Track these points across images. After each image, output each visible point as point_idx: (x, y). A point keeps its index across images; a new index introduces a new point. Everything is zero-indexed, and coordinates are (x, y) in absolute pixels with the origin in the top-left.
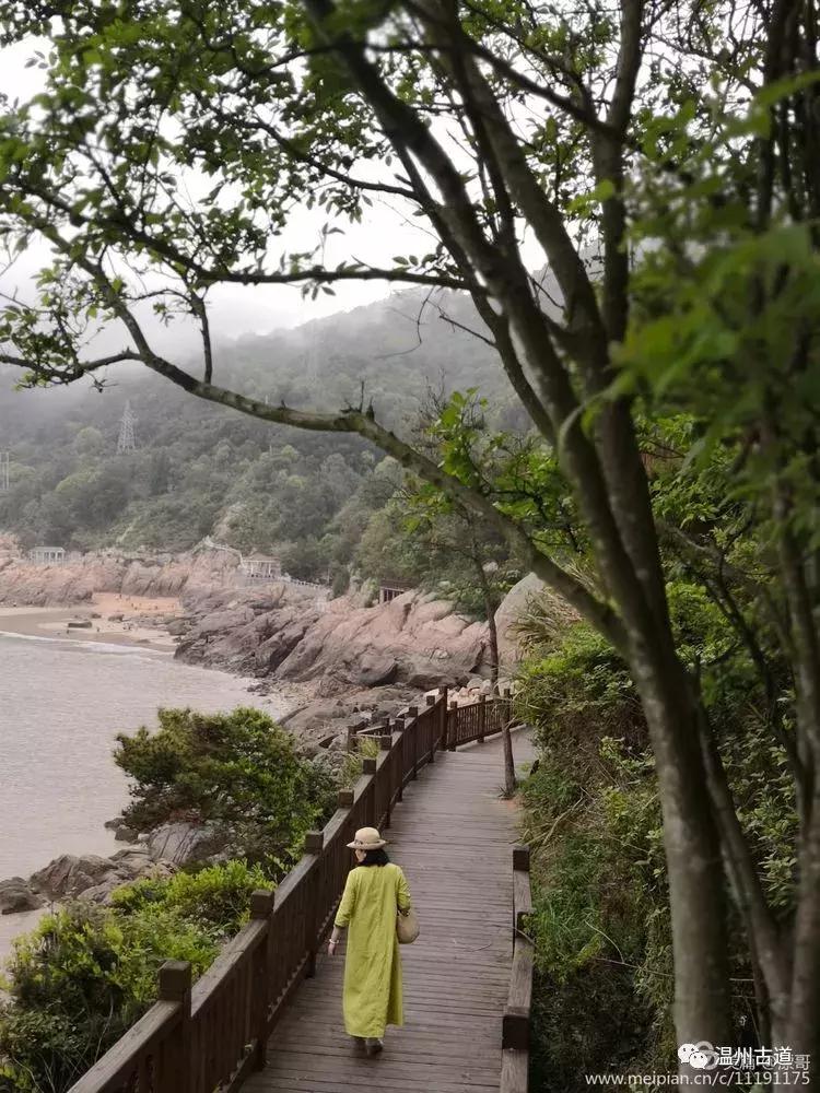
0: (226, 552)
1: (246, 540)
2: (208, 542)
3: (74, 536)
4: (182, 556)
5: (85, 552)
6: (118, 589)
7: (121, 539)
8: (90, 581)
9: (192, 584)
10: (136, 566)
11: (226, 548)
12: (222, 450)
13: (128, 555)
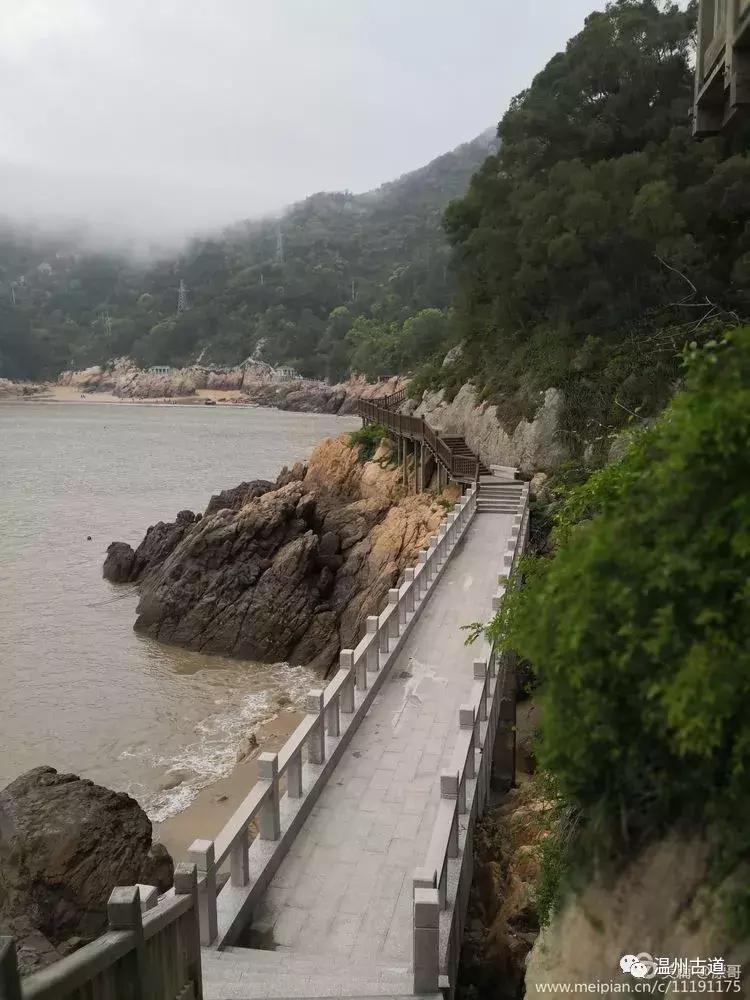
0: (262, 365)
1: (271, 358)
2: (250, 360)
3: (172, 360)
4: (235, 368)
5: (180, 369)
6: (205, 387)
7: (199, 360)
8: (190, 384)
9: (247, 382)
10: (212, 374)
11: (262, 363)
12: (243, 308)
13: (208, 369)
